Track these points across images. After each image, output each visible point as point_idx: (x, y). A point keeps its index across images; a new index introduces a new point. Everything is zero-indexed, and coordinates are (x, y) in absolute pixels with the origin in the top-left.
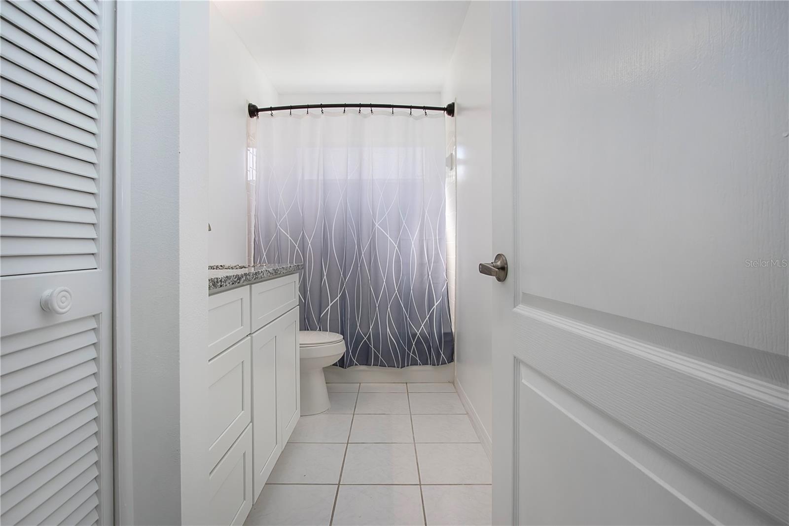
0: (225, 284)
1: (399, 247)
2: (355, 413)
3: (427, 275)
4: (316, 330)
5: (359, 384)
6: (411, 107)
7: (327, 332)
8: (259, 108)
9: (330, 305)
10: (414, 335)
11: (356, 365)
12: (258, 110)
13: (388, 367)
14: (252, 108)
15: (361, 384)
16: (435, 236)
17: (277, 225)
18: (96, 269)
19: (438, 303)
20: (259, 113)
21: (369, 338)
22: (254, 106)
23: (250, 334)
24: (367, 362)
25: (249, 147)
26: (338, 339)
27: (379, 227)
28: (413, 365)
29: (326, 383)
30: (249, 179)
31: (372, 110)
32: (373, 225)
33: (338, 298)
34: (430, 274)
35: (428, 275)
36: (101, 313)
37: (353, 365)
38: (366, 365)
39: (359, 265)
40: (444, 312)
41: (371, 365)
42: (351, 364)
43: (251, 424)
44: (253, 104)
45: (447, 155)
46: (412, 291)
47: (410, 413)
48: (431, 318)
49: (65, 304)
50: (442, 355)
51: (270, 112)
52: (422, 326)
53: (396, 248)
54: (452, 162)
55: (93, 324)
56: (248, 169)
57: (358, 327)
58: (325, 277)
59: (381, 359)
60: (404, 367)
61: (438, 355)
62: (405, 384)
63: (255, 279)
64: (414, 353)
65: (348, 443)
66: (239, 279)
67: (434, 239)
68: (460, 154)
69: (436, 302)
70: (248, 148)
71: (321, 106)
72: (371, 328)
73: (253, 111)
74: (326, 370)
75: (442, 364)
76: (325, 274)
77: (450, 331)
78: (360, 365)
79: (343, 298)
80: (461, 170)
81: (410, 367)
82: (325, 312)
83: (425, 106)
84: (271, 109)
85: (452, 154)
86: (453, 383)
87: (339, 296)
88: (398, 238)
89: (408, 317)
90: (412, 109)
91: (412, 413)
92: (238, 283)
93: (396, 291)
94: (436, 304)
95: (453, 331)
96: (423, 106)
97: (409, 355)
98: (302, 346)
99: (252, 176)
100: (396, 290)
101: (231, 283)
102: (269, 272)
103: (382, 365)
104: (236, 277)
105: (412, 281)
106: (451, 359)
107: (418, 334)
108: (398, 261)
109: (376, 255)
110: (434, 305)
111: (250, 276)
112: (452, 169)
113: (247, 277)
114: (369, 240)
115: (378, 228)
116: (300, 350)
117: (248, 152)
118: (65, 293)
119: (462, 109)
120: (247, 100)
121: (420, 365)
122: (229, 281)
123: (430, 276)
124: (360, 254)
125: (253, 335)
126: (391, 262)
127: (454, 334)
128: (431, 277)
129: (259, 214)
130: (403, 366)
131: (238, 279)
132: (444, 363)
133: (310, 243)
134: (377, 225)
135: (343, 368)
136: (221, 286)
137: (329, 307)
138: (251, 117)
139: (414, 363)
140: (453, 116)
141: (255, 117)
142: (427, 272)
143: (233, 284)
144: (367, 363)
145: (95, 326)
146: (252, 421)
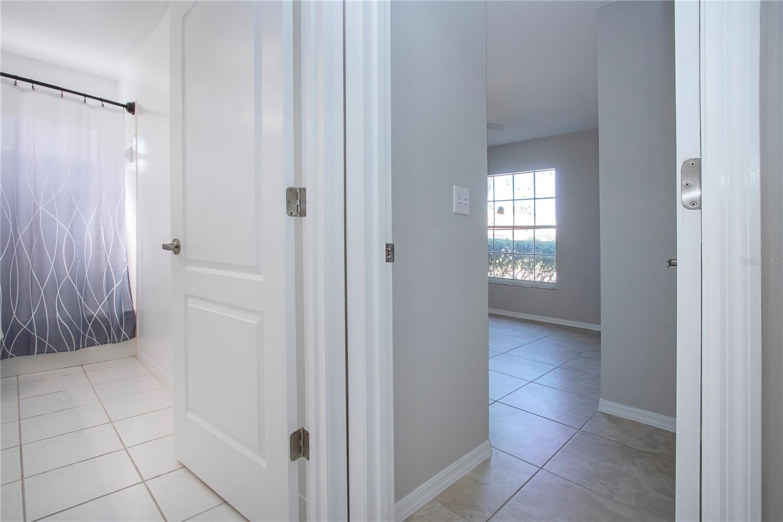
1: (71, 230)
3: (104, 259)
5: (16, 377)
6: (85, 95)
10: (90, 318)
11: (11, 356)
13: (58, 352)
15: (19, 377)
16: (114, 222)
19: (117, 285)
21: (31, 326)
24: (28, 351)
27: (43, 209)
28: (90, 346)
31: (33, 87)
32: (36, 207)
34: (108, 257)
35: (107, 259)
37: (7, 358)
38: (26, 355)
39: (15, 249)
40: (125, 294)
41: (34, 354)
45: (127, 148)
46: (87, 274)
47: (91, 385)
48: (110, 299)
50: (123, 332)
52: (100, 307)
53: (68, 232)
54: (132, 155)
57: (14, 315)
59: (48, 345)
60: (80, 349)
61: (119, 333)
62: (80, 366)
64: (90, 334)
67: (113, 225)
68: (141, 149)
69: (116, 284)
72: (33, 315)
75: (123, 341)
77: (132, 310)
78: (17, 356)
80: (141, 163)
81: (86, 348)
83: (102, 98)
85: (131, 148)
86: (136, 356)
88: (69, 222)
89: (82, 300)
90: (86, 98)
93: (68, 275)
94: (115, 286)
95: (135, 309)
96: (100, 97)
97: (84, 337)
100: (68, 273)
103: (50, 351)
105: (87, 263)
106: (133, 335)
107: (95, 316)
108: (69, 245)
109: (40, 237)
110: (114, 286)
112: (132, 161)
114: (29, 222)
119: (143, 111)
121: (98, 345)
123: (108, 260)
124: (16, 236)
126: (60, 245)
127: (135, 312)
128: (110, 260)
130: (77, 349)
132: (125, 339)
134: (41, 208)
139: (91, 344)
140: (133, 114)
142: (105, 254)
144: (28, 353)
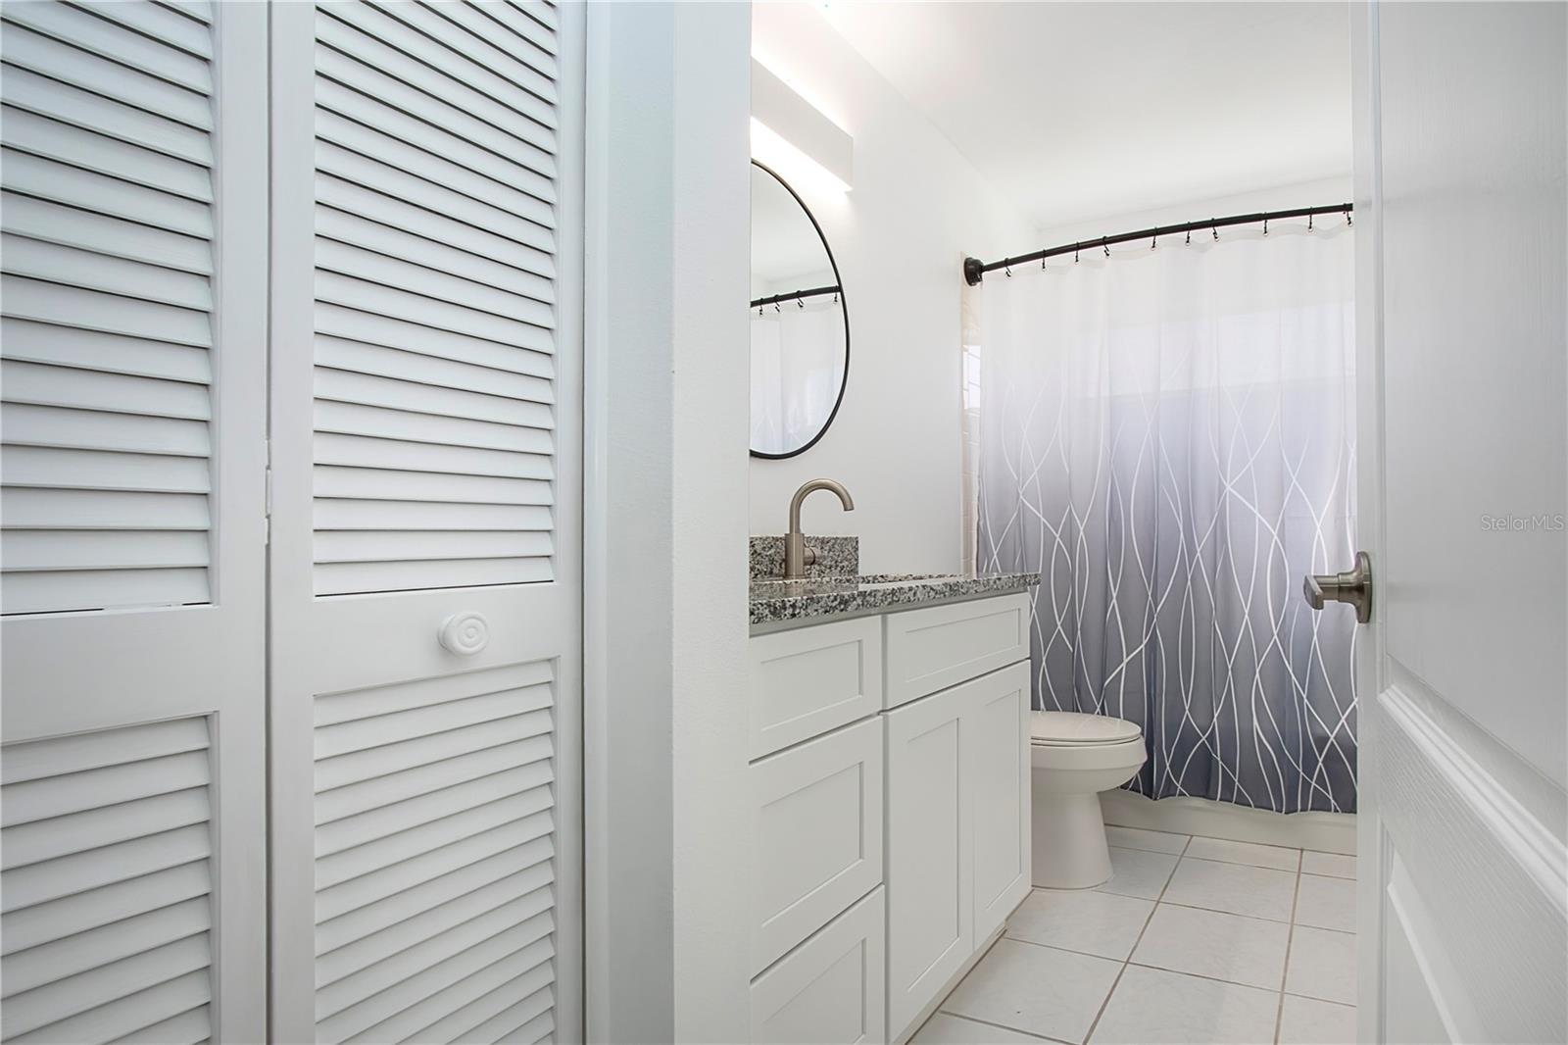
0: (803, 612)
1: (1282, 535)
2: (1162, 900)
4: (1093, 713)
5: (1189, 837)
6: (1311, 212)
7: (1119, 720)
8: (985, 264)
9: (1126, 661)
10: (1322, 741)
11: (1181, 794)
12: (983, 269)
13: (1256, 807)
14: (972, 267)
15: (1192, 838)
17: (1018, 494)
18: (552, 581)
20: (983, 274)
21: (1212, 739)
22: (976, 263)
23: (883, 711)
24: (1207, 790)
25: (967, 344)
26: (1129, 735)
27: (1232, 490)
28: (1317, 810)
29: (1105, 825)
30: (966, 407)
32: (1222, 488)
33: (1142, 646)
36: (559, 656)
37: (1174, 795)
38: (1204, 797)
39: (1189, 577)
41: (1216, 799)
42: (1169, 792)
43: (883, 887)
44: (975, 258)
46: (1315, 637)
47: (1293, 921)
49: (473, 639)
51: (1004, 269)
52: (1343, 720)
53: (1276, 537)
55: (544, 674)
56: (965, 387)
57: (1187, 712)
58: (1114, 601)
59: (1238, 788)
60: (1296, 811)
62: (1299, 851)
63: (890, 604)
64: (1321, 780)
65: (1127, 962)
66: (845, 602)
70: (965, 346)
71: (1105, 241)
72: (1216, 715)
73: (974, 272)
74: (1104, 797)
76: (1115, 595)
78: (1191, 795)
79: (1152, 645)
81: (1309, 812)
82: (1113, 675)
84: (1007, 263)
87: (1145, 642)
88: (1279, 514)
89: (1305, 696)
90: (1313, 216)
91: (1295, 922)
92: (842, 610)
93: (1276, 637)
97: (1306, 784)
98: (1036, 742)
99: (973, 399)
100: (1275, 633)
101: (820, 611)
102: (932, 589)
103: (1242, 801)
104: (835, 599)
107: (1332, 738)
108: (1280, 569)
109: (1227, 553)
111: (875, 596)
113: (868, 598)
114: (1211, 521)
115: (1230, 492)
116: (1033, 750)
117: (965, 354)
118: (474, 621)
120: (961, 253)
121: (1336, 811)
122: (815, 606)
124: (1192, 552)
125: (890, 713)
126: (1261, 570)
129: (984, 472)
130: (1291, 810)
131: (840, 604)
133: (1082, 529)
134: (1228, 488)
135: (1151, 798)
136: (793, 615)
137: (1124, 665)
138: (970, 284)
139: (1322, 805)
141: (979, 284)
143: (826, 612)
144: (1207, 793)
145: (550, 678)
146: (885, 881)
